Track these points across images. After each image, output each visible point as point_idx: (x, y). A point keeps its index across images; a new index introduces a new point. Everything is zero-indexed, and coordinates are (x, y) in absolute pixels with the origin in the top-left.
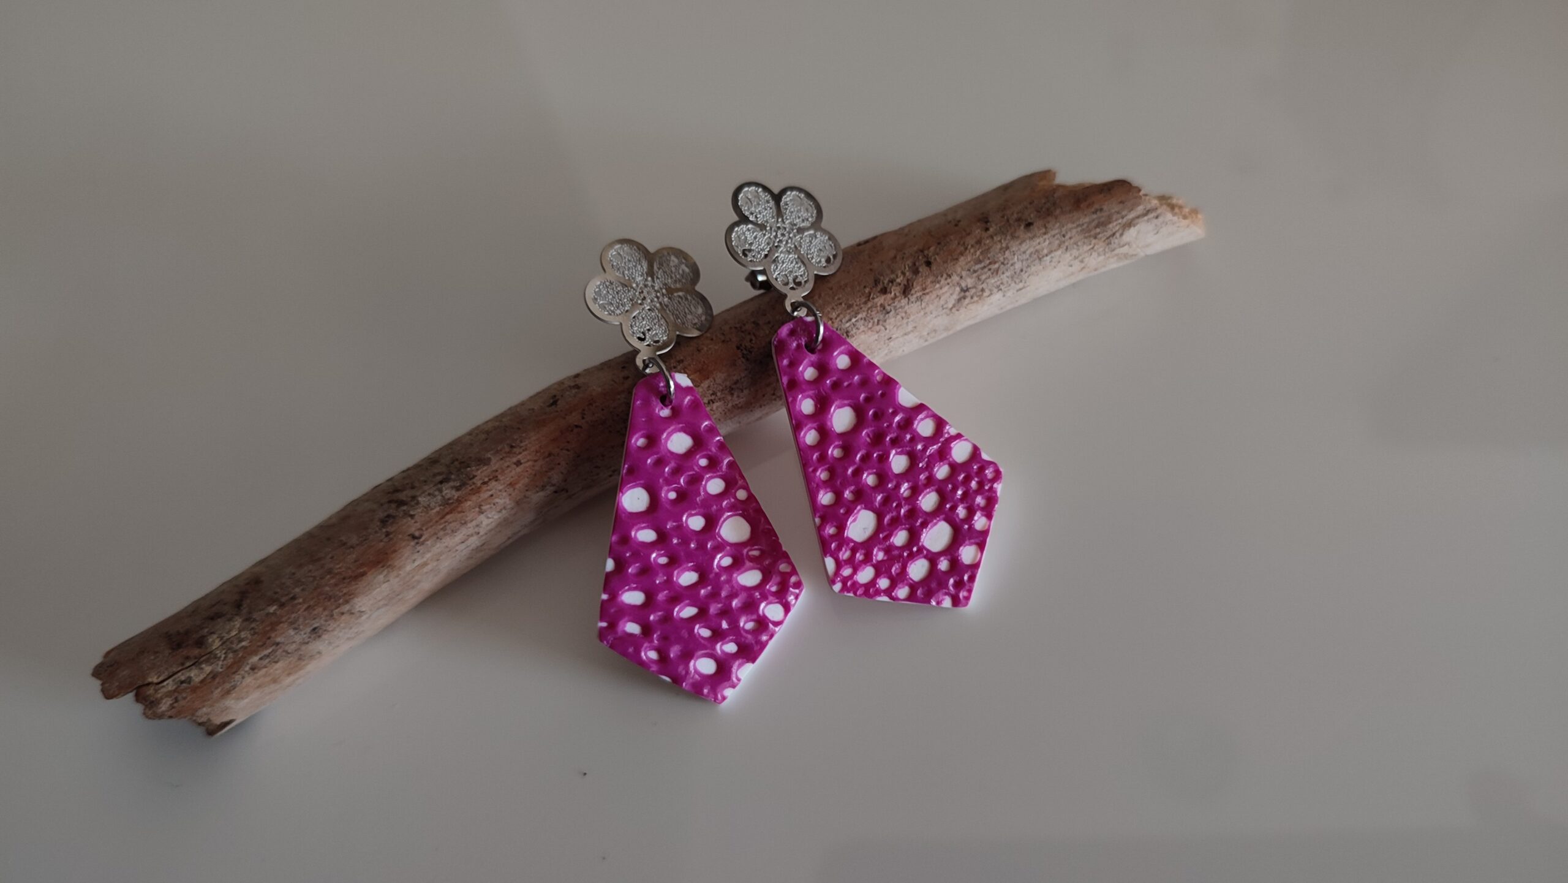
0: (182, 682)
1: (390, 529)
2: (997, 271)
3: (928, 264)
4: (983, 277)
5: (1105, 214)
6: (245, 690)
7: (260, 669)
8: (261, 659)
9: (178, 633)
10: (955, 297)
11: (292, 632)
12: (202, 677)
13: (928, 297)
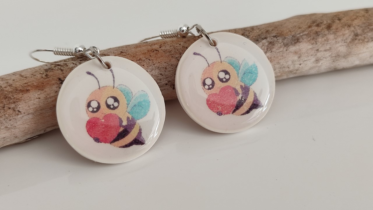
13: (338, 34)
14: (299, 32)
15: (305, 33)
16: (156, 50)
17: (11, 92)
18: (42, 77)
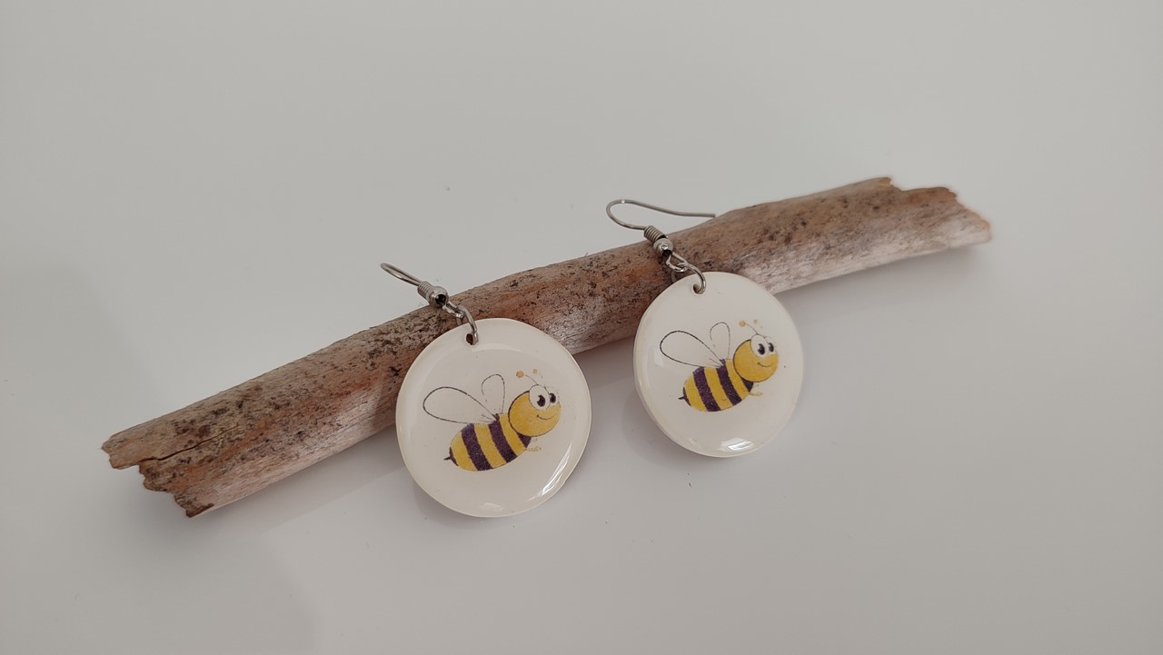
0: (182, 461)
1: (374, 360)
2: (851, 238)
3: (804, 224)
4: (842, 240)
5: (930, 209)
6: (231, 477)
7: (249, 460)
8: (251, 451)
9: (184, 422)
10: (820, 251)
11: (281, 432)
12: (199, 459)
13: (802, 248)
14: (743, 254)
15: (752, 253)
16: (532, 303)
17: (324, 398)
18: (367, 368)
